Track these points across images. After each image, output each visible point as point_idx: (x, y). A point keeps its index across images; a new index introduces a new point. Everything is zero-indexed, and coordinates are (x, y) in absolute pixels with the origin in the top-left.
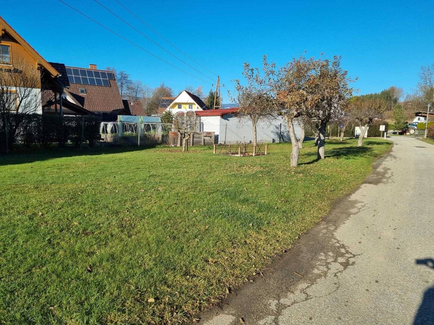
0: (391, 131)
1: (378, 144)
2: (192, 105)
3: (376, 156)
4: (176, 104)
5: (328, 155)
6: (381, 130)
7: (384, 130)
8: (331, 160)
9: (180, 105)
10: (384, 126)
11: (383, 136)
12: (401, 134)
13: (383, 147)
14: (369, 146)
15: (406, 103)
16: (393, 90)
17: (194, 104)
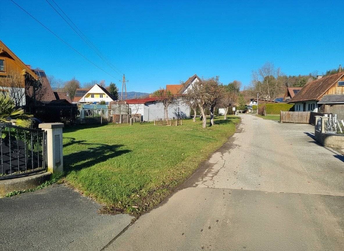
0: (238, 111)
1: (234, 118)
2: (102, 95)
3: (234, 124)
4: (89, 94)
5: (215, 123)
6: (233, 110)
7: (235, 110)
8: (217, 126)
9: (93, 95)
10: (235, 108)
11: (235, 114)
12: (244, 112)
13: (236, 120)
14: (230, 119)
15: (244, 92)
16: (235, 83)
17: (104, 94)
